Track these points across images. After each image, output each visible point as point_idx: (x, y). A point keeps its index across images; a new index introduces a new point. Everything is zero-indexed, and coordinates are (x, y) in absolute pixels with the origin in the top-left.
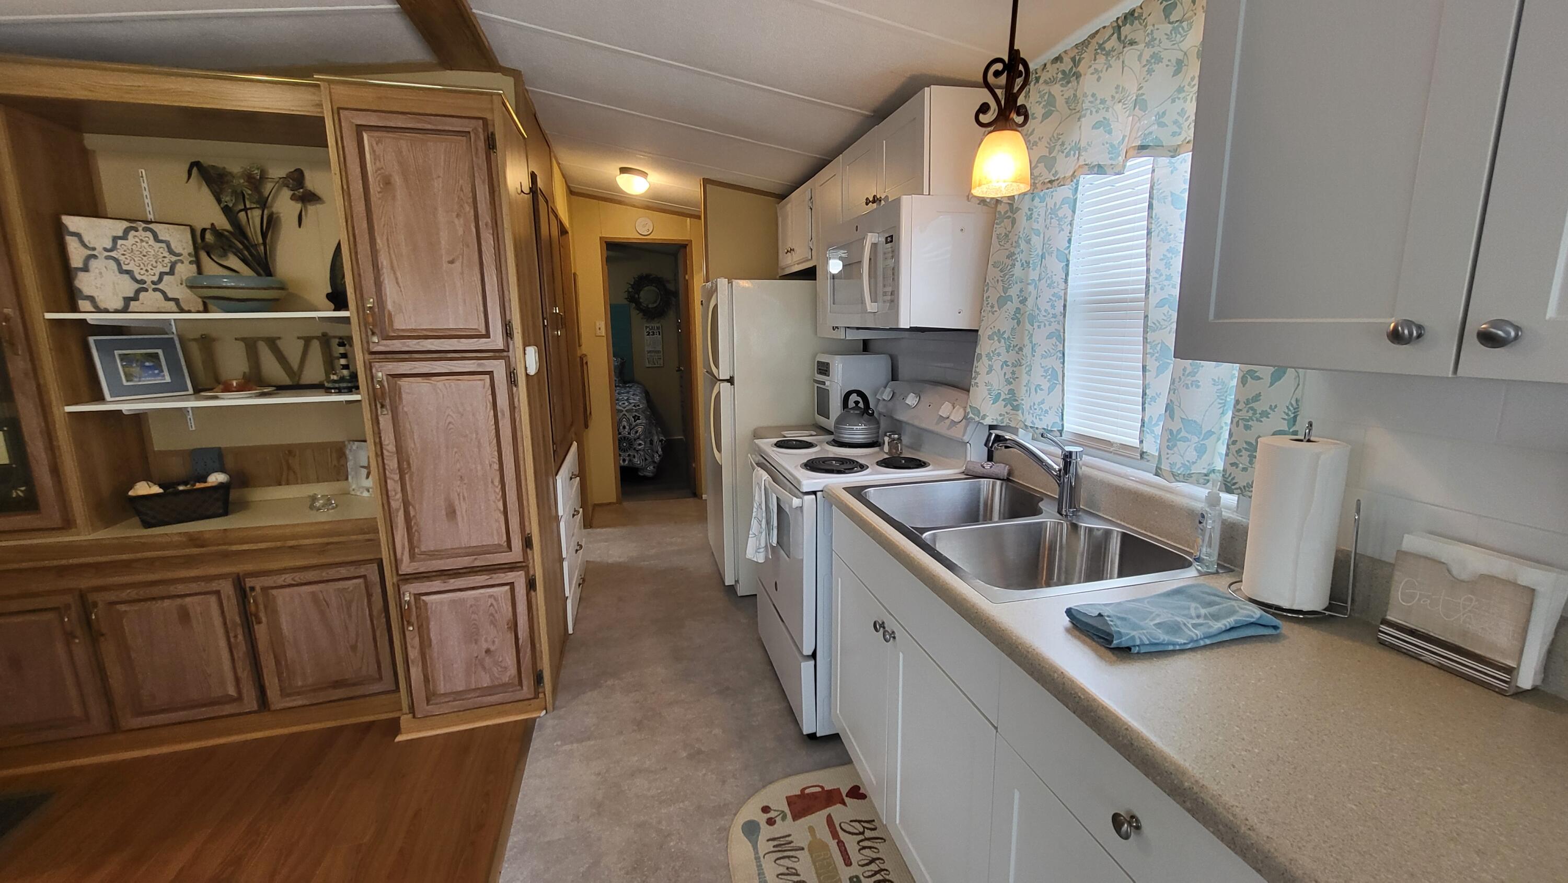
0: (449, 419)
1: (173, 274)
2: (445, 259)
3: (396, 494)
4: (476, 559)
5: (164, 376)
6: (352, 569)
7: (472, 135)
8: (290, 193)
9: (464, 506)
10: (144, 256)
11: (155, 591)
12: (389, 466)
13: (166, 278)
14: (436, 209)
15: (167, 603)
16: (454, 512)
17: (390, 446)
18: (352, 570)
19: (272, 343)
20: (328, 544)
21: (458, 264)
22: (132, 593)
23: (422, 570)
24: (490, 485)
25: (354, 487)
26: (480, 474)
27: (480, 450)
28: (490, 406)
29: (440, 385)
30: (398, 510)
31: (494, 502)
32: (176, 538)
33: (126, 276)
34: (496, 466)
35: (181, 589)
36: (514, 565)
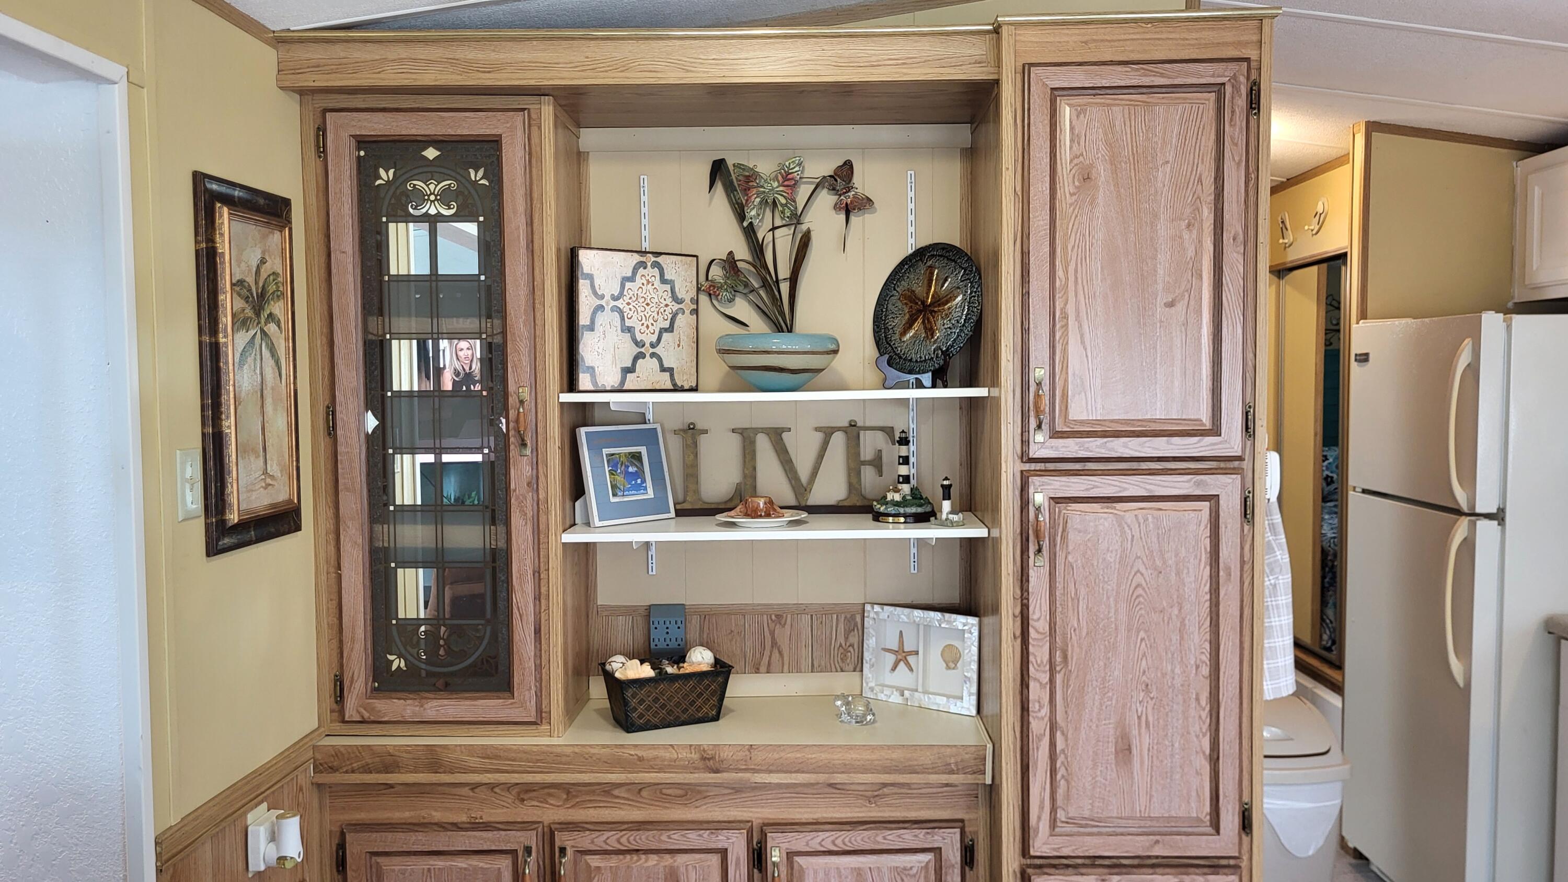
0: (1139, 579)
1: (672, 331)
2: (1161, 300)
3: (1041, 707)
4: (1157, 842)
5: (645, 489)
6: (921, 833)
7: (1229, 89)
8: (833, 199)
9: (1146, 740)
10: (648, 304)
11: (644, 839)
12: (1035, 657)
13: (665, 336)
14: (1156, 216)
15: (653, 859)
16: (1129, 749)
17: (1041, 621)
18: (921, 836)
19: (777, 435)
20: (885, 785)
21: (1180, 307)
22: (611, 840)
23: (1066, 852)
24: (1193, 704)
25: (872, 684)
26: (1178, 682)
27: (1182, 638)
28: (1205, 558)
29: (1129, 517)
30: (1040, 739)
31: (1197, 737)
32: (684, 754)
33: (628, 336)
34: (1205, 671)
35: (676, 839)
36: (1216, 862)
